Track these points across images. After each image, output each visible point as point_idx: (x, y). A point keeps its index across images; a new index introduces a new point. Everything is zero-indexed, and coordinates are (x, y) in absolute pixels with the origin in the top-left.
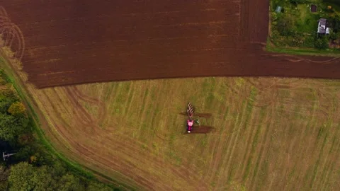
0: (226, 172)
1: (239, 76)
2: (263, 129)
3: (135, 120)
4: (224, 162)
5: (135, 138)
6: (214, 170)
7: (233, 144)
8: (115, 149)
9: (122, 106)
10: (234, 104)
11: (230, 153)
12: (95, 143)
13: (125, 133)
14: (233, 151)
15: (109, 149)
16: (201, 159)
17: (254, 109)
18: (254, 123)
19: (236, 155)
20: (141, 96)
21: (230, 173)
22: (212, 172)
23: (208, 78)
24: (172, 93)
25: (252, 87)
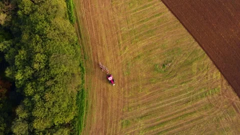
0: (145, 112)
1: (220, 71)
2: (196, 116)
3: (133, 22)
4: (151, 105)
5: (121, 31)
6: (140, 102)
7: (168, 102)
8: (103, 23)
9: (137, 5)
10: (197, 83)
11: (160, 105)
12: (97, 6)
13: (120, 22)
14: (163, 106)
15: (101, 19)
16: (141, 87)
17: (205, 99)
18: (195, 106)
19: (162, 110)
20: (153, 13)
21: (146, 115)
22: (138, 101)
23: (202, 50)
24: (172, 33)
25: (220, 86)
